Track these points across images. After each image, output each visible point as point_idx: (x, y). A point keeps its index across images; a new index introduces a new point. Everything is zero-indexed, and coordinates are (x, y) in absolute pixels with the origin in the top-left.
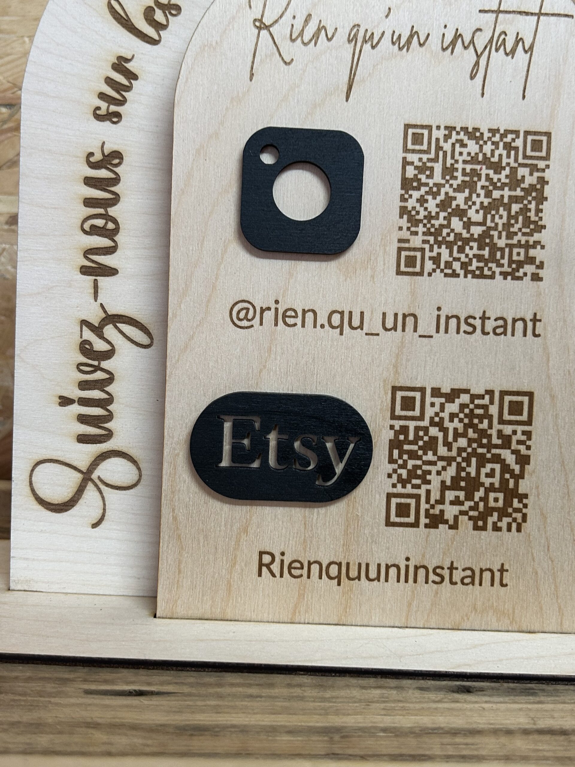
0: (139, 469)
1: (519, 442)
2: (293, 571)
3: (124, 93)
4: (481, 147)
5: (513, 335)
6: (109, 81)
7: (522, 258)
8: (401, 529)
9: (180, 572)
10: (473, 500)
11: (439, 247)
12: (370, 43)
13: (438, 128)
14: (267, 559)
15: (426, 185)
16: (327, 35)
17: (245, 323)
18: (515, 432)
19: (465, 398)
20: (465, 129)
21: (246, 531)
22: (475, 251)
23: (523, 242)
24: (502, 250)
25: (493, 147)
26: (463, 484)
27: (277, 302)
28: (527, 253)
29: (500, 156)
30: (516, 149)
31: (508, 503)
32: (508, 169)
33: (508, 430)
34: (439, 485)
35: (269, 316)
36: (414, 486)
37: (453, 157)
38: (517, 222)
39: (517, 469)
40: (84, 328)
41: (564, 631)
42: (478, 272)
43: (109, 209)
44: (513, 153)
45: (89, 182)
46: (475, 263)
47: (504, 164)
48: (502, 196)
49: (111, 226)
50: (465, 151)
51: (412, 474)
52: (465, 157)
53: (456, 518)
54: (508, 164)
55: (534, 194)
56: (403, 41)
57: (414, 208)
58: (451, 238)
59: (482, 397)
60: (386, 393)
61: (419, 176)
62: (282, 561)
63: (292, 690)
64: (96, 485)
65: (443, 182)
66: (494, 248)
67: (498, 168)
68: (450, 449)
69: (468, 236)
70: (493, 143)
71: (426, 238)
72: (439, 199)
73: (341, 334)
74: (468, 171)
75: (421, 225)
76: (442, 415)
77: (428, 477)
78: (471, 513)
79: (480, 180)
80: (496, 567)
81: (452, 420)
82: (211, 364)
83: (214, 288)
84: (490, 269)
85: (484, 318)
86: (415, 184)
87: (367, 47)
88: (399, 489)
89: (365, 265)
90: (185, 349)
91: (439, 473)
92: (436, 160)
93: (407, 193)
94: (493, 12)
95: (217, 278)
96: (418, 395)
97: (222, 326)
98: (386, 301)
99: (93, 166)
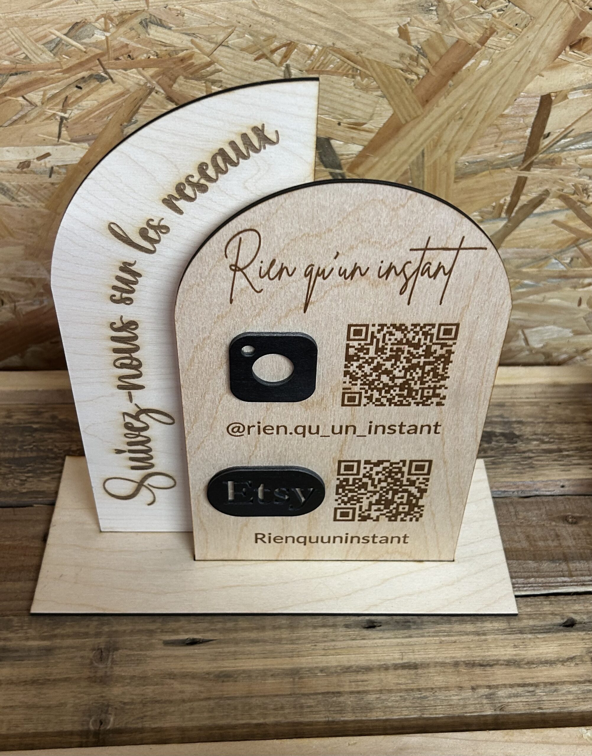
0: (174, 480)
1: (420, 483)
2: (276, 540)
3: (131, 285)
4: (405, 336)
5: (421, 433)
6: (119, 279)
7: (431, 394)
8: (343, 522)
10: (389, 508)
11: (372, 391)
12: (322, 276)
13: (374, 325)
14: (260, 536)
15: (364, 358)
16: (288, 273)
17: (238, 434)
18: (418, 479)
19: (387, 464)
20: (394, 326)
21: (246, 526)
22: (398, 392)
23: (432, 386)
24: (417, 391)
25: (414, 334)
26: (383, 502)
27: (259, 423)
28: (434, 391)
29: (419, 340)
30: (432, 335)
31: (411, 509)
32: (424, 346)
33: (414, 478)
34: (368, 504)
35: (254, 430)
36: (351, 504)
37: (384, 341)
38: (428, 375)
39: (418, 495)
40: (126, 416)
41: (442, 559)
42: (398, 403)
43: (132, 354)
44: (429, 337)
45: (114, 339)
46: (397, 398)
47: (422, 344)
48: (419, 362)
49: (135, 363)
50: (393, 338)
51: (351, 499)
52: (393, 341)
53: (378, 517)
54: (425, 344)
55: (442, 360)
56: (347, 274)
57: (354, 371)
58: (381, 386)
59: (398, 463)
60: (334, 464)
61: (359, 354)
62: (270, 537)
64: (147, 488)
65: (376, 356)
66: (410, 390)
67: (417, 346)
68: (375, 488)
69: (393, 384)
70: (414, 332)
71: (362, 387)
72: (372, 366)
74: (395, 349)
75: (359, 380)
76: (371, 472)
77: (361, 500)
78: (388, 514)
79: (403, 353)
80: (401, 536)
81: (377, 475)
82: (217, 454)
83: (215, 418)
84: (407, 401)
85: (401, 426)
86: (355, 358)
87: (320, 279)
88: (343, 505)
89: (319, 403)
90: (198, 448)
91: (368, 498)
92: (371, 344)
93: (349, 363)
94: (421, 249)
95: (216, 413)
96: (356, 464)
97: (223, 436)
98: (334, 419)
99: (116, 330)
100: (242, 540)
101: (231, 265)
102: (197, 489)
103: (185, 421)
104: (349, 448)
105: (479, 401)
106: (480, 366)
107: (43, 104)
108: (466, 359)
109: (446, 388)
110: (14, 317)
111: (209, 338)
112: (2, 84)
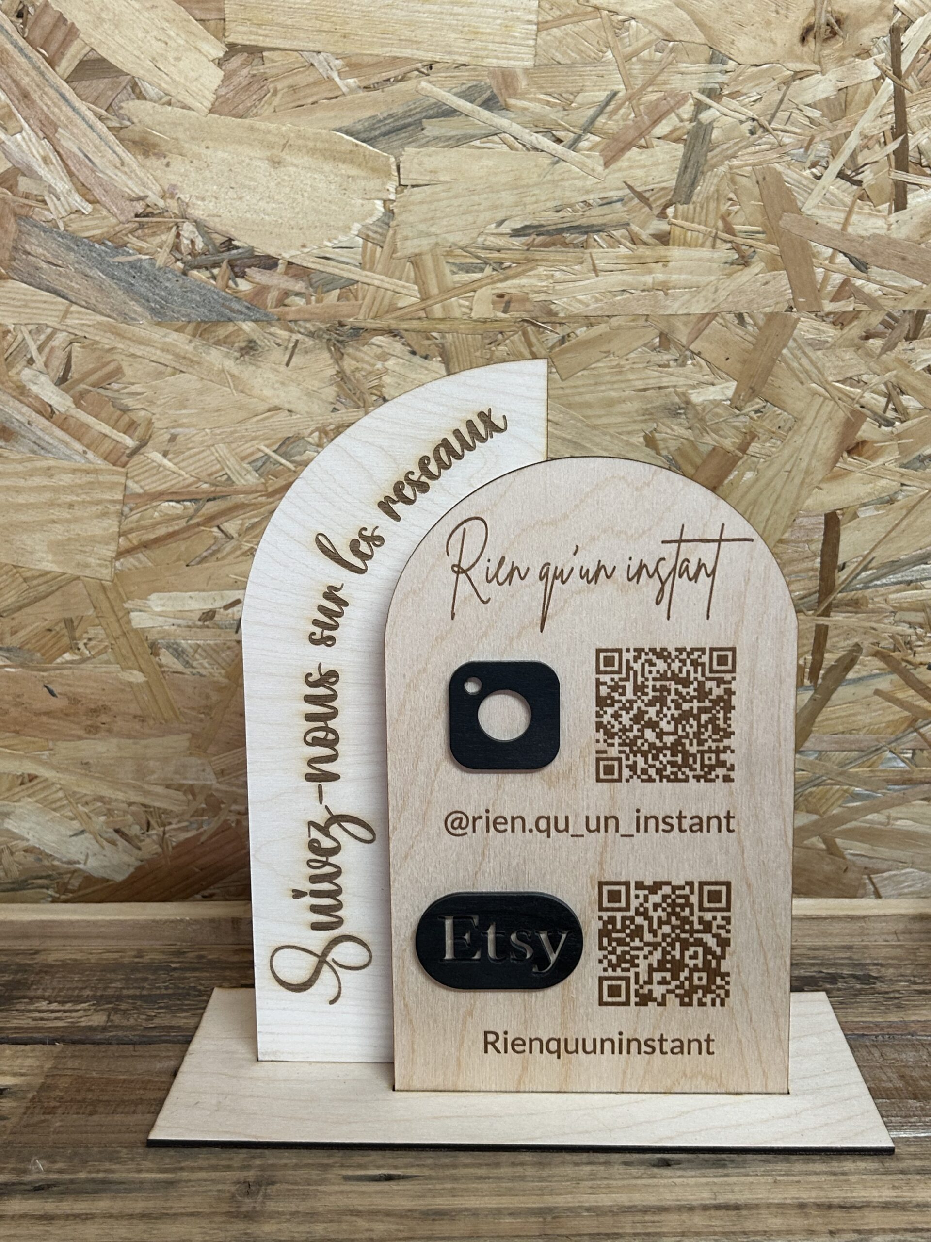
0: (369, 951)
1: (719, 927)
2: (516, 1048)
3: (336, 619)
4: (669, 665)
5: (709, 831)
6: (322, 609)
7: (713, 762)
8: (613, 1008)
9: (413, 1051)
10: (678, 979)
11: (635, 756)
12: (560, 579)
13: (628, 650)
14: (491, 1038)
15: (620, 701)
16: (520, 574)
17: (460, 831)
18: (715, 918)
19: (667, 890)
20: (653, 650)
21: (471, 1014)
22: (669, 758)
23: (714, 748)
24: (694, 756)
25: (681, 664)
26: (668, 966)
27: (487, 811)
28: (717, 757)
29: (688, 672)
30: (703, 664)
31: (711, 981)
32: (696, 683)
33: (708, 916)
34: (647, 968)
35: (481, 824)
36: (623, 970)
37: (643, 675)
38: (707, 730)
39: (718, 950)
40: (312, 828)
41: (769, 1091)
42: (672, 777)
43: (328, 722)
44: (699, 668)
45: (309, 699)
46: (669, 769)
47: (692, 679)
48: (692, 708)
49: (331, 737)
50: (653, 669)
51: (621, 959)
52: (654, 674)
53: (664, 996)
54: (696, 679)
55: (722, 704)
56: (591, 574)
57: (609, 723)
58: (646, 747)
59: (683, 888)
60: (593, 888)
61: (613, 694)
62: (506, 1040)
63: (515, 1170)
64: (331, 967)
65: (635, 698)
66: (686, 754)
67: (686, 683)
68: (655, 936)
69: (661, 745)
70: (680, 661)
71: (621, 748)
72: (632, 713)
73: (549, 836)
74: (658, 687)
75: (617, 738)
76: (646, 905)
77: (636, 961)
78: (678, 991)
79: (669, 694)
80: (702, 1038)
81: (655, 910)
82: (431, 869)
83: (429, 802)
84: (683, 773)
85: (680, 817)
86: (609, 701)
87: (558, 583)
88: (610, 973)
89: (567, 775)
90: (406, 857)
91: (646, 957)
92: (627, 679)
93: (602, 709)
94: (675, 541)
95: (431, 794)
96: (623, 889)
97: (439, 835)
98: (588, 805)
99: (312, 685)
100: (465, 1045)
101: (454, 566)
102: (402, 937)
104: (611, 858)
105: (780, 774)
106: (773, 715)
107: (240, 535)
108: (752, 703)
109: (733, 752)
110: (159, 850)
111: (425, 670)
112: (197, 511)
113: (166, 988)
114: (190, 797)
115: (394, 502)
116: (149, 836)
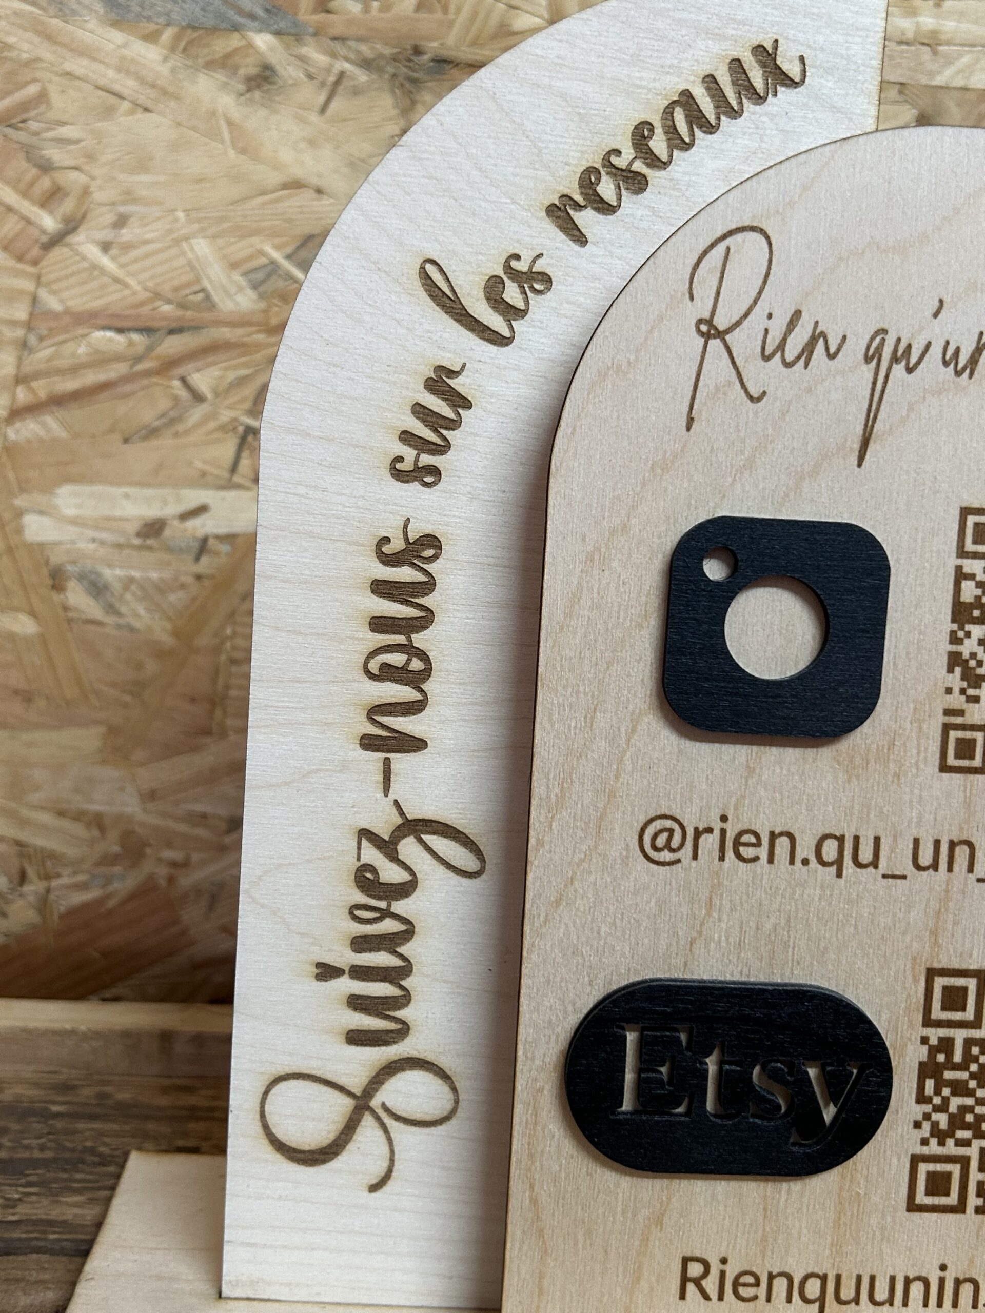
2: (742, 1291)
3: (444, 432)
6: (420, 411)
8: (934, 1216)
9: (541, 1292)
12: (903, 363)
14: (695, 1270)
16: (827, 349)
17: (666, 856)
21: (659, 1221)
27: (724, 818)
35: (709, 842)
36: (960, 1143)
40: (365, 843)
43: (414, 636)
45: (381, 588)
49: (416, 665)
51: (957, 1122)
56: (963, 360)
57: (973, 655)
60: (916, 981)
62: (723, 1274)
64: (378, 1118)
73: (839, 875)
77: (983, 1126)
82: (604, 929)
83: (612, 794)
86: (977, 613)
87: (899, 370)
88: (933, 1147)
89: (884, 755)
90: (558, 902)
93: (961, 628)
95: (617, 777)
96: (972, 984)
97: (625, 860)
98: (920, 817)
99: (389, 560)
100: (644, 1283)
101: (700, 321)
102: (538, 1062)
103: (534, 802)
104: (956, 923)
110: (38, 919)
111: (625, 528)
112: (150, 349)
113: (42, 1148)
114: (96, 833)
115: (578, 207)
116: (22, 895)
